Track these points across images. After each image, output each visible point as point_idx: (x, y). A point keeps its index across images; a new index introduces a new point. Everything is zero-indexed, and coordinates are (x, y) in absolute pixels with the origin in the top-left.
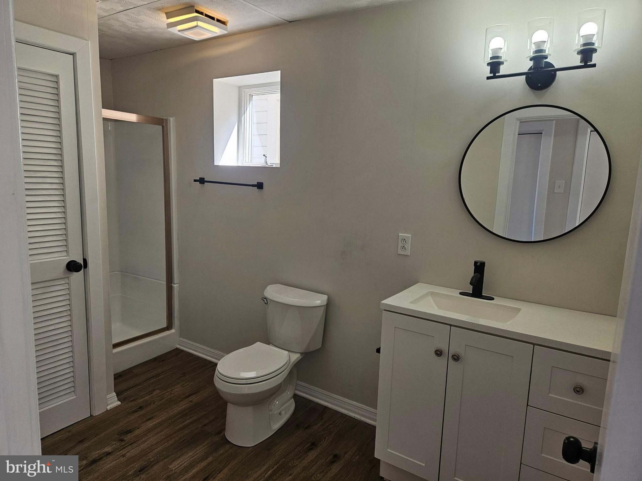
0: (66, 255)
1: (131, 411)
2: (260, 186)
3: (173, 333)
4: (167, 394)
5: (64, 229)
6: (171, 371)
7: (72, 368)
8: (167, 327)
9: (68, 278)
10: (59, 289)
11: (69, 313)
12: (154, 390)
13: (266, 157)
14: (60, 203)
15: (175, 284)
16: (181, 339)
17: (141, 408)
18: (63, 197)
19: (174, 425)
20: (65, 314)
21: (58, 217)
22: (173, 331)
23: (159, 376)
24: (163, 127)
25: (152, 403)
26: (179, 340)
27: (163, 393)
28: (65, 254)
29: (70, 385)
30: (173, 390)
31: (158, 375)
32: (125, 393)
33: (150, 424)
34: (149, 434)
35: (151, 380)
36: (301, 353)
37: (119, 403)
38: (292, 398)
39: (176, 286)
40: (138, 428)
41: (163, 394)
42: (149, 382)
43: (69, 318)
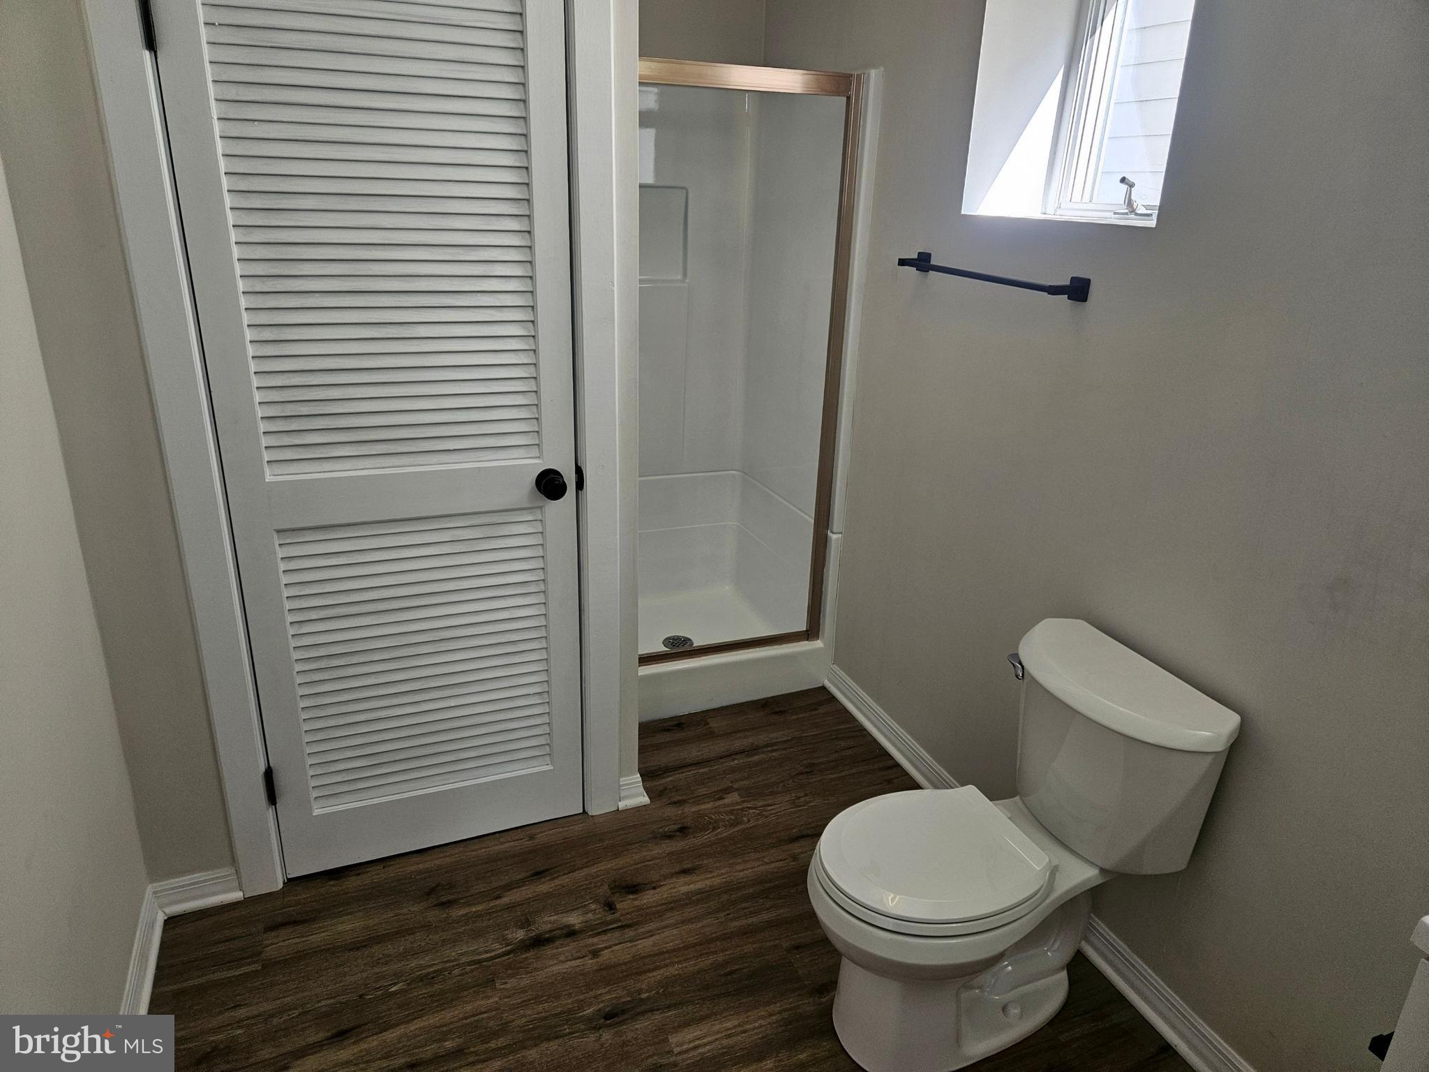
0: (538, 455)
1: (660, 830)
2: (1078, 290)
3: (820, 649)
4: (751, 811)
5: (534, 391)
6: (785, 749)
7: (546, 705)
8: (807, 631)
9: (541, 507)
10: (522, 530)
11: (542, 587)
12: (728, 790)
13: (1131, 185)
14: (524, 328)
15: (833, 533)
16: (836, 668)
17: (683, 830)
18: (531, 312)
19: (728, 914)
20: (533, 589)
21: (521, 363)
22: (818, 644)
23: (754, 755)
24: (848, 98)
25: (710, 827)
26: (832, 669)
27: (745, 805)
28: (535, 452)
29: (542, 741)
30: (769, 805)
31: (754, 750)
32: (669, 776)
33: (684, 886)
34: (669, 915)
35: (734, 759)
36: (1103, 871)
37: (645, 800)
38: (1061, 969)
39: (838, 539)
40: (654, 888)
41: (742, 809)
42: (727, 764)
43: (541, 598)
